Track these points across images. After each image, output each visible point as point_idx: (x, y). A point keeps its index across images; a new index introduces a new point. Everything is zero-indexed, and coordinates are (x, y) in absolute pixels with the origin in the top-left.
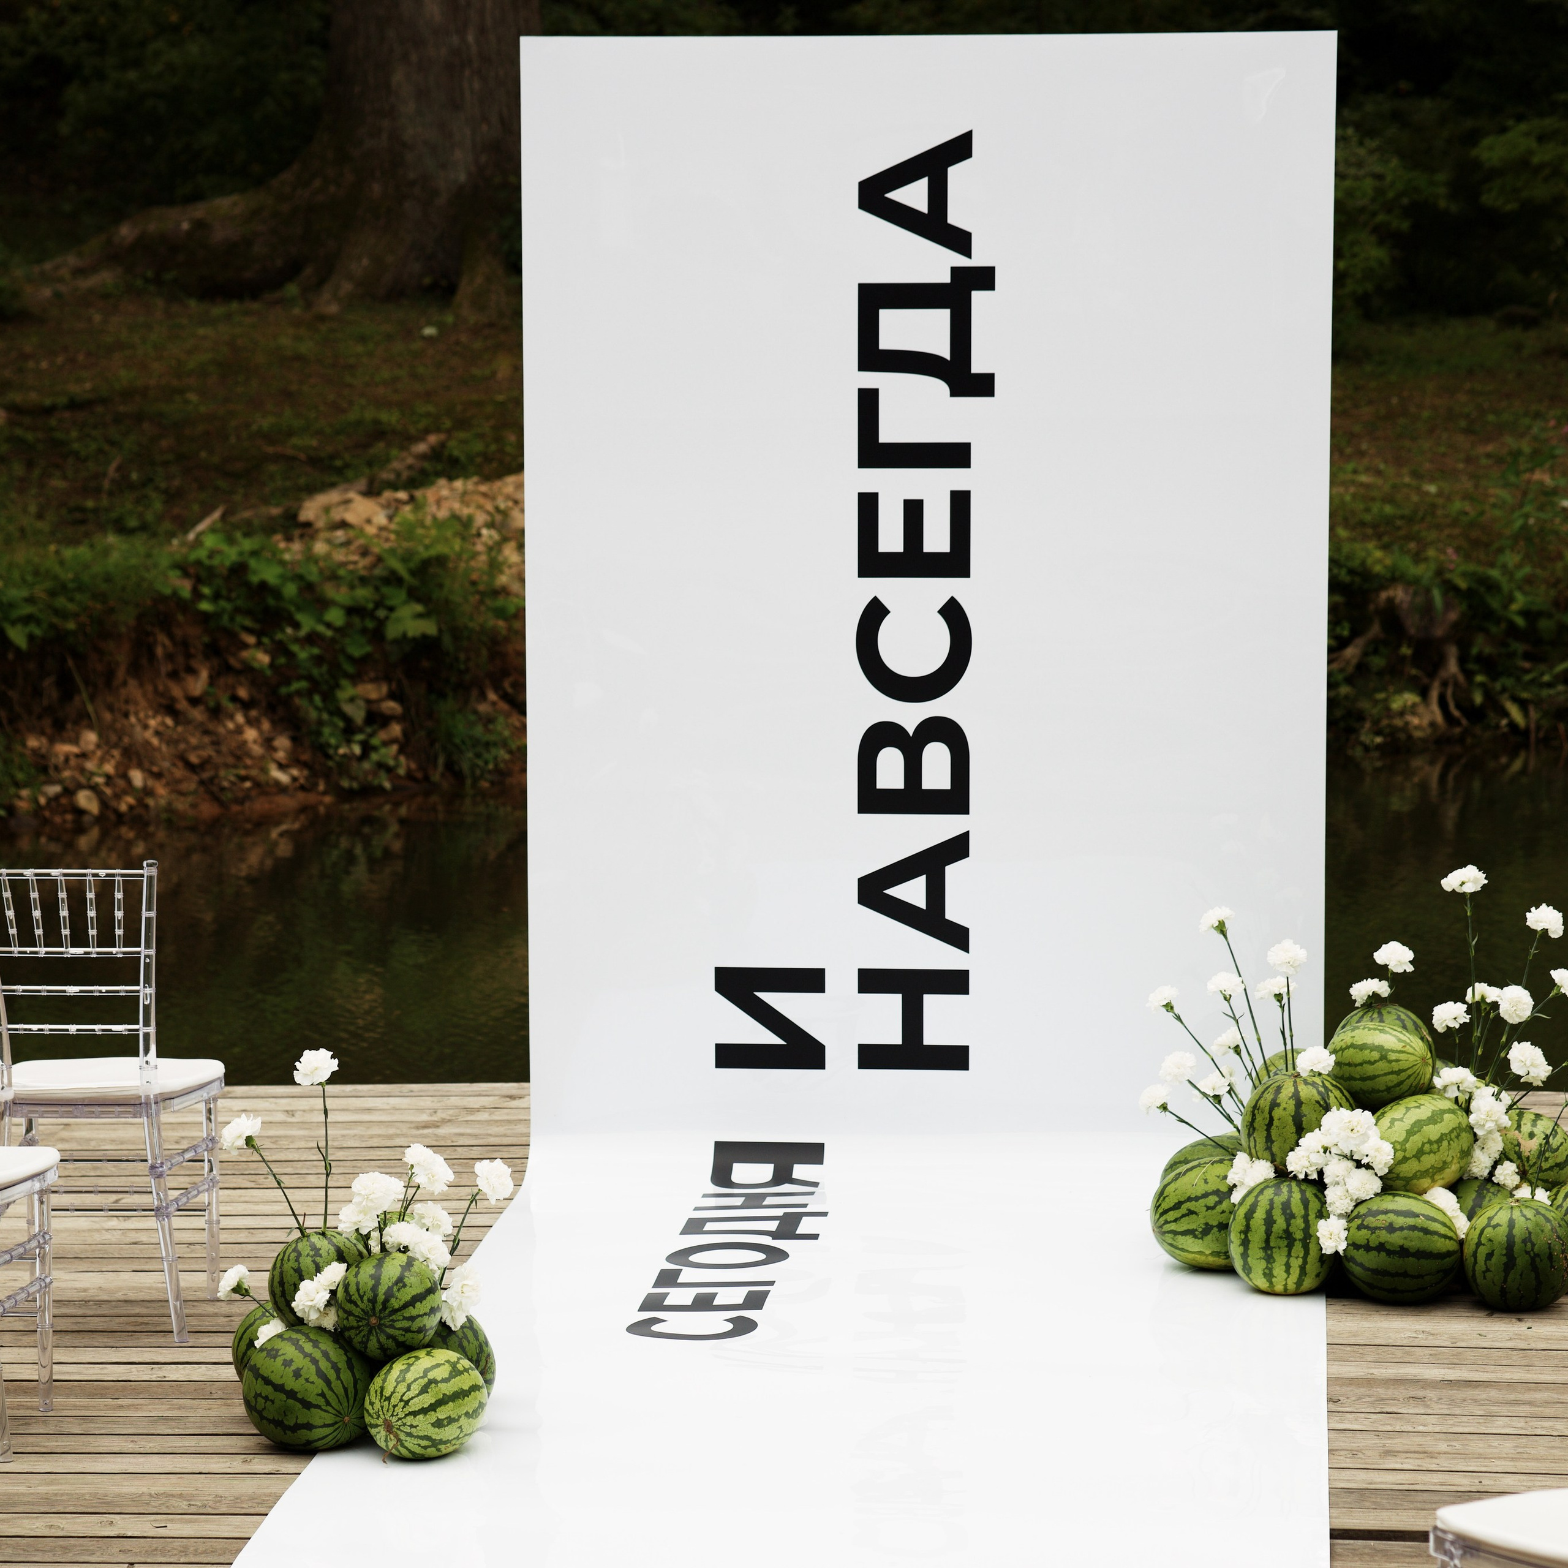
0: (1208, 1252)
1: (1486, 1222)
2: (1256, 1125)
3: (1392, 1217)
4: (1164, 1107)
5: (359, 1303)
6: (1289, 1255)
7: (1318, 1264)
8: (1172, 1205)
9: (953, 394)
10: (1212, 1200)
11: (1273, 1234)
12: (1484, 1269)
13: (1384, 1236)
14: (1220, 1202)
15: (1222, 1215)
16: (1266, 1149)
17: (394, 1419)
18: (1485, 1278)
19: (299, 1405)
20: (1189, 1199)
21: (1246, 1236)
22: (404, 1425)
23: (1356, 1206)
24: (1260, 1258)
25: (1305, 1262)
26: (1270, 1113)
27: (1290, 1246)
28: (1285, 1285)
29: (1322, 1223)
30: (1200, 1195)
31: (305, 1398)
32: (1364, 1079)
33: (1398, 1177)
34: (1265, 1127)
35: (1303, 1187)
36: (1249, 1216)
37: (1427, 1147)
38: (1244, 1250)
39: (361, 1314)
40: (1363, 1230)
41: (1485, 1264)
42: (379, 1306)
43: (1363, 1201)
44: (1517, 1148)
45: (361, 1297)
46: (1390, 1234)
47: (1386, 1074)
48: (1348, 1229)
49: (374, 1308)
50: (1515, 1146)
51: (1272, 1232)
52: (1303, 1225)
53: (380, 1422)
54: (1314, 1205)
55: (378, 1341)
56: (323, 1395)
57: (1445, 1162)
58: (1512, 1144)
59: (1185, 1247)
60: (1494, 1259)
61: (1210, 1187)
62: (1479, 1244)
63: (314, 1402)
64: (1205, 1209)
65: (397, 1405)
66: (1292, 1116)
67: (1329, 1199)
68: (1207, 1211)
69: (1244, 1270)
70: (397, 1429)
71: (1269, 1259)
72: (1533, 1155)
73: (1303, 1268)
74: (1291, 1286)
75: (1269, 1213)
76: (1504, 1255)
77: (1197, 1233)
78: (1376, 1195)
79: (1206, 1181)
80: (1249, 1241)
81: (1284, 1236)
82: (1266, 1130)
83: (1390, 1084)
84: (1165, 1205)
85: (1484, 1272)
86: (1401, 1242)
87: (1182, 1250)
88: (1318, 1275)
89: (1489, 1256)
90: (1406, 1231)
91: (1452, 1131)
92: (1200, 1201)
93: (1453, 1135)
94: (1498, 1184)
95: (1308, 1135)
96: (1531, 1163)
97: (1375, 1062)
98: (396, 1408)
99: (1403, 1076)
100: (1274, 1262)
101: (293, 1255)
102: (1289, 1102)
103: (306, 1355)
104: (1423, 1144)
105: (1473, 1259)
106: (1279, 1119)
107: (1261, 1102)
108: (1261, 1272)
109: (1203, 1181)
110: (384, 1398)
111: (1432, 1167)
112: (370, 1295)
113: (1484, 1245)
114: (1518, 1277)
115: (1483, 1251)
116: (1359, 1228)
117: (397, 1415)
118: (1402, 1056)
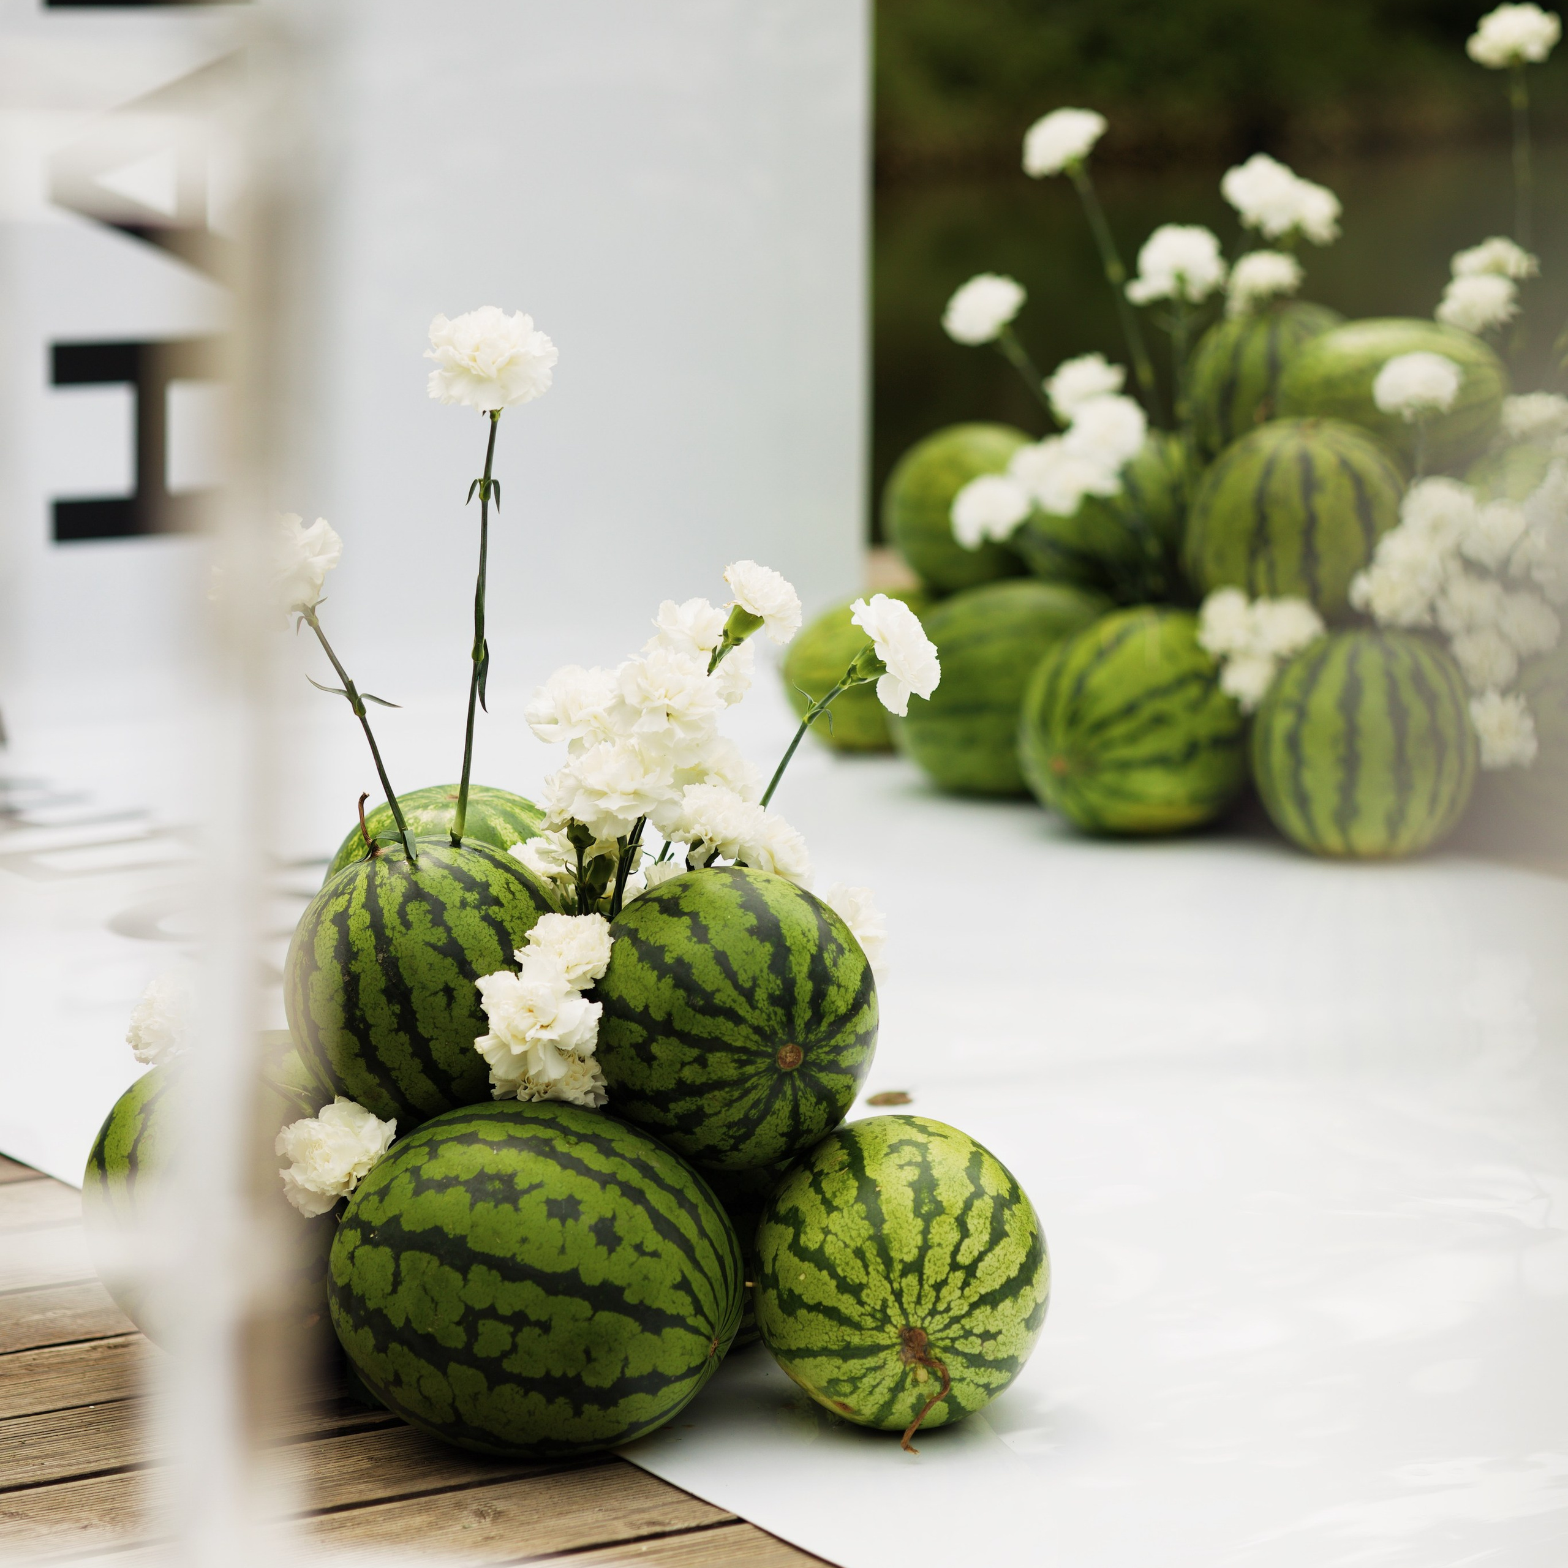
5: (743, 1010)
10: (1192, 691)
11: (1409, 737)
14: (1206, 695)
16: (1298, 578)
17: (939, 1321)
19: (631, 1325)
20: (1151, 694)
21: (1350, 747)
22: (968, 1334)
24: (1385, 788)
26: (1306, 503)
30: (1168, 685)
31: (647, 1302)
34: (1298, 535)
38: (1346, 776)
39: (753, 1042)
42: (803, 1014)
45: (749, 995)
49: (789, 1021)
51: (1406, 734)
53: (890, 1335)
55: (795, 1113)
56: (684, 1285)
61: (1181, 667)
63: (671, 1310)
64: (1184, 709)
65: (945, 1282)
66: (1353, 506)
67: (1464, 662)
68: (1187, 713)
70: (945, 1349)
75: (1392, 694)
80: (1358, 757)
81: (1428, 738)
82: (1301, 540)
98: (944, 1292)
100: (1411, 792)
101: (415, 910)
102: (1339, 480)
103: (605, 1180)
106: (1330, 515)
110: (898, 1267)
112: (772, 984)
117: (948, 1309)
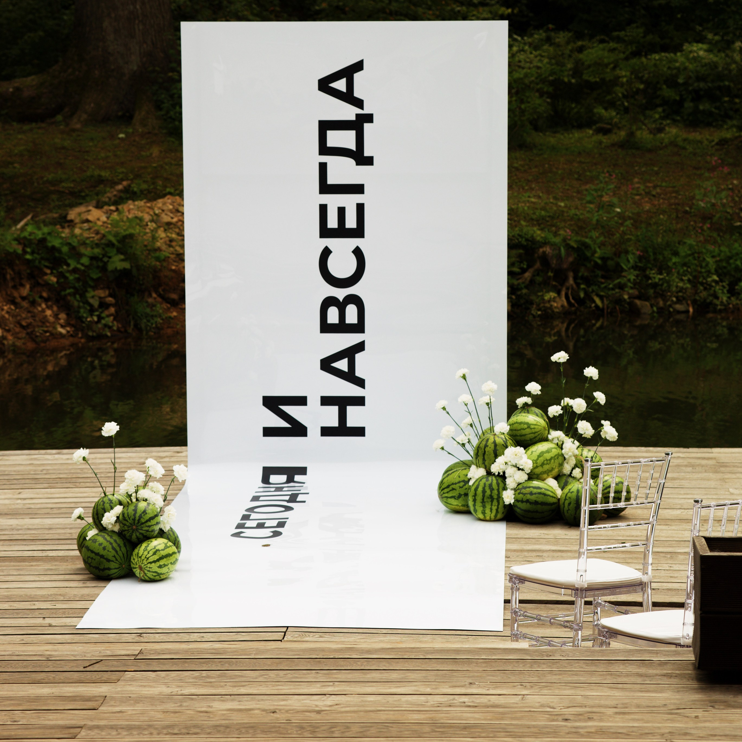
0: (460, 505)
1: (568, 491)
2: (479, 454)
3: (532, 489)
4: (442, 448)
5: (129, 520)
6: (492, 505)
7: (503, 509)
8: (446, 486)
9: (357, 164)
10: (462, 484)
12: (567, 509)
13: (528, 497)
14: (465, 485)
15: (465, 490)
17: (143, 565)
18: (567, 513)
19: (105, 561)
20: (453, 484)
21: (475, 498)
22: (147, 567)
23: (518, 485)
24: (480, 506)
25: (498, 508)
26: (484, 449)
27: (492, 501)
28: (490, 517)
29: (504, 492)
30: (457, 482)
31: (107, 558)
32: (521, 436)
33: (534, 474)
34: (482, 455)
35: (497, 478)
36: (476, 490)
37: (545, 462)
38: (474, 503)
39: (129, 525)
41: (568, 507)
42: (136, 522)
43: (520, 484)
45: (129, 518)
46: (531, 496)
47: (530, 434)
48: (515, 494)
49: (134, 523)
52: (497, 493)
53: (137, 566)
54: (501, 485)
55: (136, 535)
56: (114, 556)
57: (552, 468)
58: (579, 461)
59: (451, 503)
60: (571, 505)
61: (462, 479)
62: (565, 499)
63: (111, 559)
64: (459, 488)
66: (493, 450)
67: (507, 483)
69: (474, 511)
70: (144, 569)
71: (484, 506)
73: (497, 510)
74: (493, 517)
75: (484, 488)
76: (575, 503)
77: (456, 497)
78: (526, 481)
79: (459, 477)
80: (476, 500)
81: (490, 497)
83: (531, 438)
84: (443, 487)
85: (567, 511)
86: (535, 499)
87: (450, 504)
88: (503, 513)
89: (569, 504)
90: (537, 495)
91: (555, 456)
92: (457, 484)
93: (556, 458)
94: (573, 477)
95: (500, 458)
97: (526, 429)
99: (537, 434)
100: (486, 508)
101: (102, 503)
102: (492, 445)
103: (108, 541)
104: (544, 461)
105: (563, 506)
106: (488, 452)
107: (481, 445)
108: (480, 512)
110: (139, 557)
111: (548, 470)
112: (133, 517)
113: (567, 500)
115: (567, 502)
116: (519, 494)
117: (144, 563)
118: (536, 427)
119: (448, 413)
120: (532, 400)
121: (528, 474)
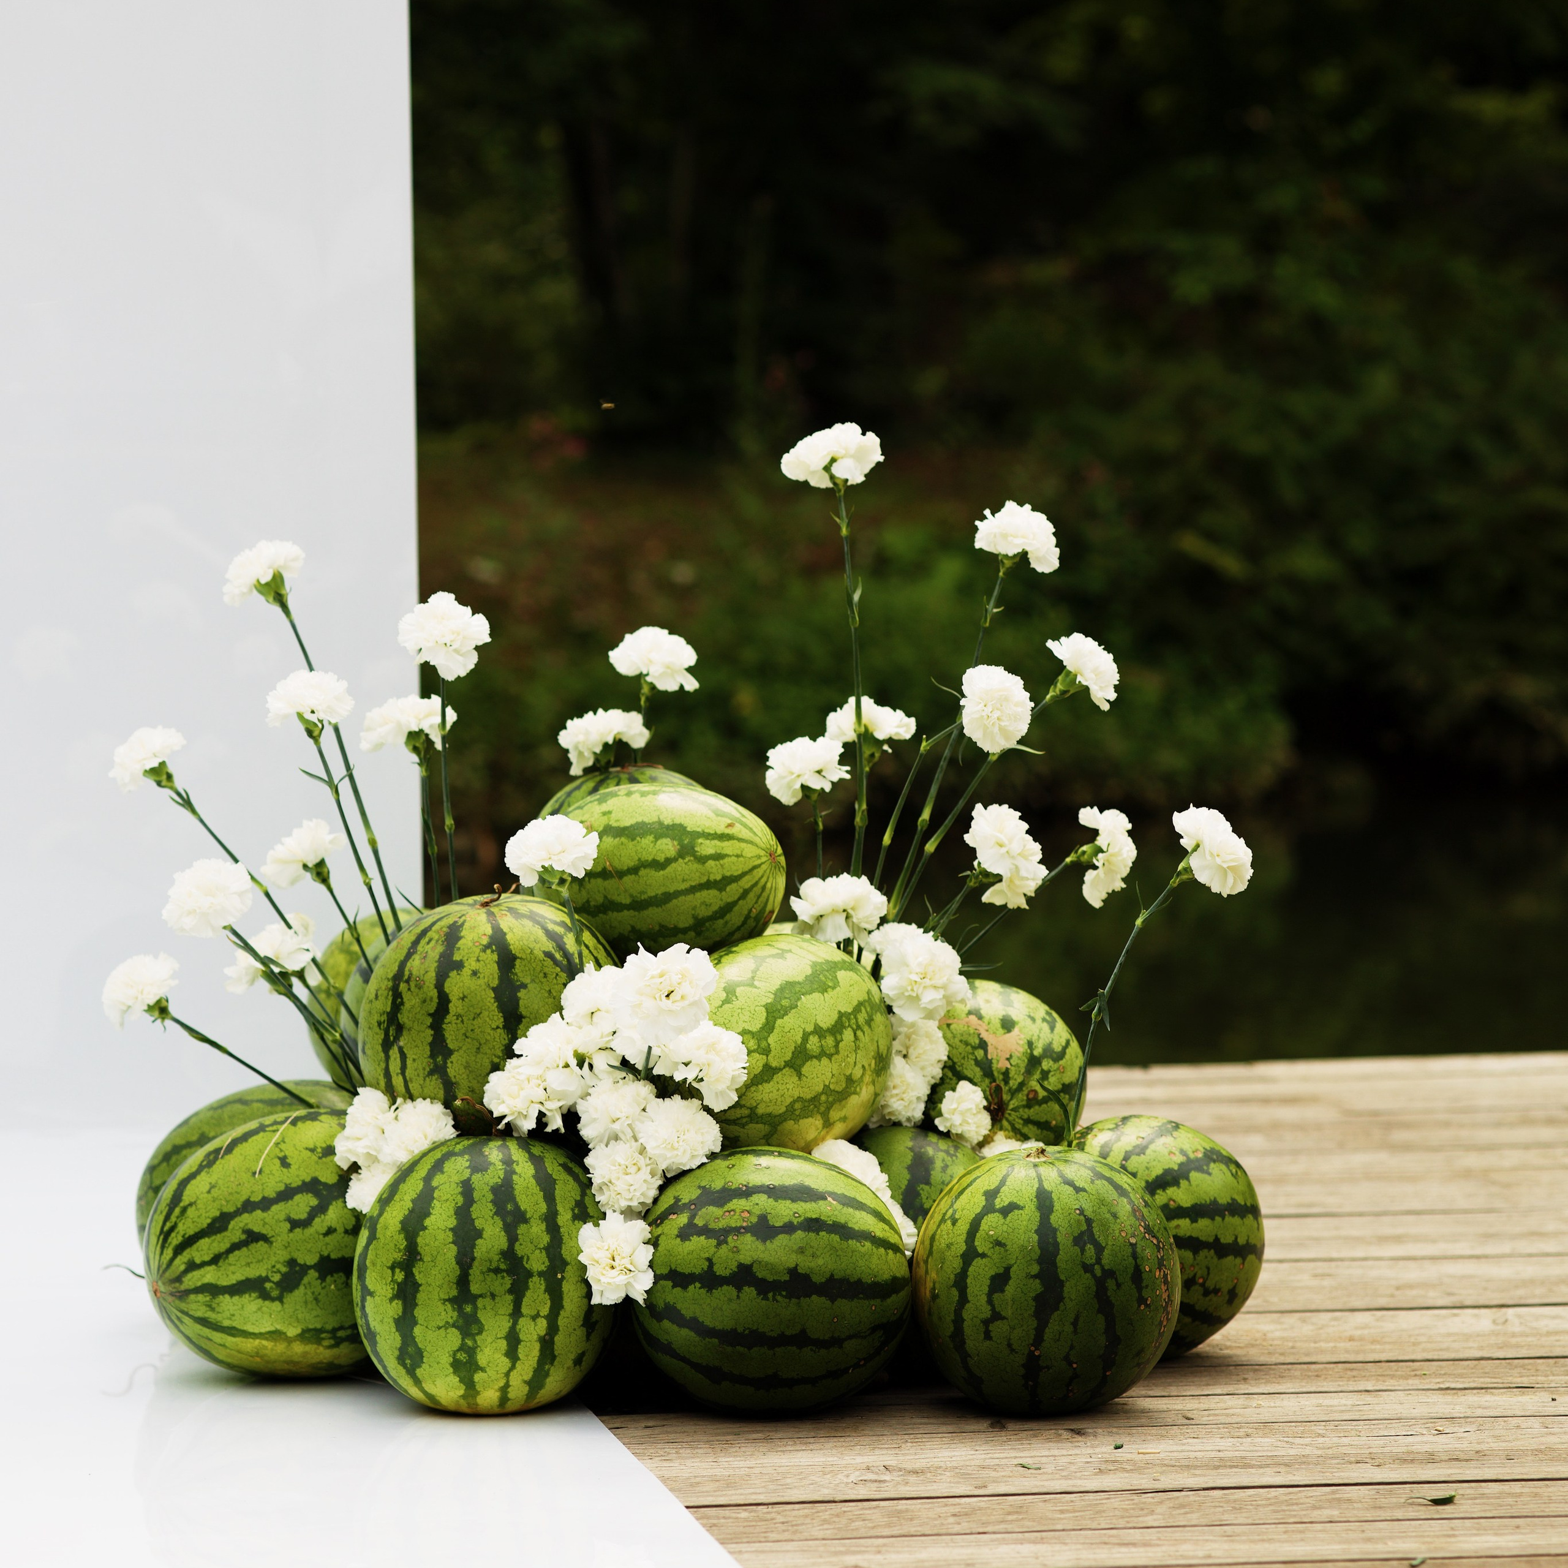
0: (293, 1331)
1: (981, 1201)
2: (403, 1018)
3: (762, 1201)
4: (161, 1009)
6: (516, 1313)
7: (581, 1332)
8: (205, 1222)
10: (302, 1204)
11: (476, 1263)
12: (986, 1312)
13: (749, 1249)
14: (321, 1209)
15: (328, 1239)
16: (431, 1073)
18: (988, 1336)
20: (248, 1206)
21: (409, 1275)
23: (662, 1189)
24: (447, 1325)
25: (553, 1328)
26: (440, 985)
27: (518, 1292)
28: (504, 1389)
29: (587, 1231)
30: (273, 1195)
32: (639, 905)
33: (753, 1116)
34: (429, 1020)
35: (537, 1150)
36: (413, 1225)
37: (813, 1043)
38: (404, 1311)
40: (695, 1239)
41: (990, 1302)
43: (684, 1174)
44: (980, 1053)
46: (764, 1241)
47: (693, 890)
48: (654, 1242)
50: (974, 1048)
51: (473, 1259)
52: (546, 1239)
54: (566, 1190)
57: (849, 1080)
58: (967, 1044)
59: (237, 1323)
60: (1010, 1289)
61: (296, 1175)
62: (970, 1255)
64: (288, 1226)
66: (494, 989)
67: (598, 1176)
68: (291, 1230)
69: (401, 1359)
71: (469, 1326)
72: (1017, 1066)
73: (547, 1344)
74: (518, 1391)
75: (463, 1213)
76: (1035, 1277)
77: (268, 1285)
78: (712, 1156)
79: (284, 1162)
80: (416, 1286)
81: (503, 1266)
82: (432, 1027)
83: (704, 912)
84: (186, 1227)
85: (986, 1322)
86: (791, 1260)
87: (232, 1331)
88: (578, 1361)
89: (999, 1281)
90: (800, 1234)
91: (857, 1009)
92: (275, 1208)
93: (862, 1017)
94: (947, 1135)
95: (534, 1031)
96: (1013, 1084)
97: (668, 861)
99: (733, 891)
100: (480, 1332)
102: (483, 956)
104: (806, 1037)
105: (955, 1293)
106: (463, 998)
107: (415, 965)
108: (446, 1360)
109: (278, 1162)
111: (827, 1089)
113: (983, 1256)
114: (1069, 1328)
115: (981, 1273)
116: (684, 1234)
118: (727, 847)
119: (187, 803)
120: (647, 724)
121: (720, 1118)
